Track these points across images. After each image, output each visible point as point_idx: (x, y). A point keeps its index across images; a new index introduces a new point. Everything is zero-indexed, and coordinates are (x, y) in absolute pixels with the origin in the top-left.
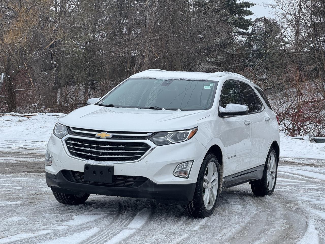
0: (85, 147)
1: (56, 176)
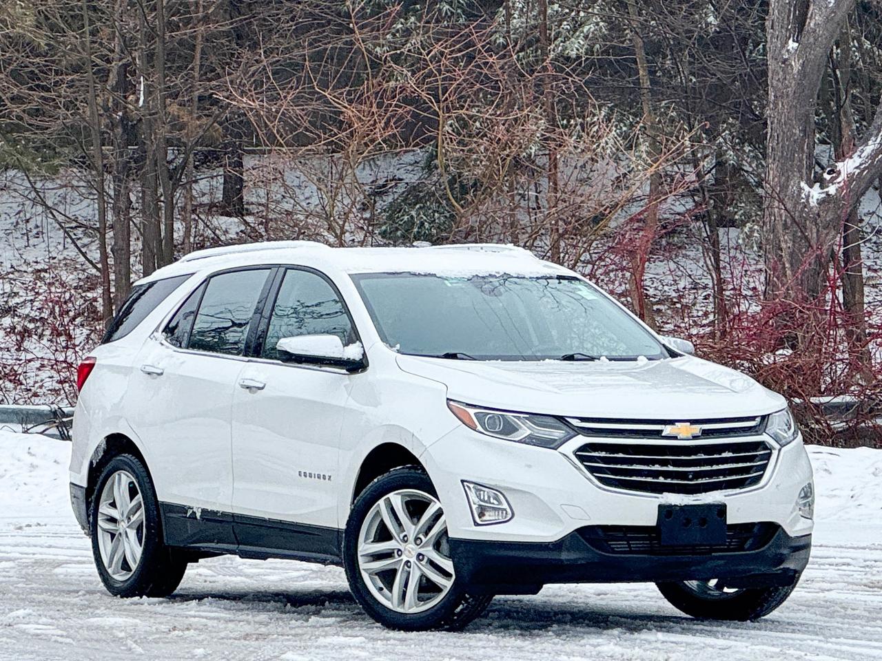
1: (558, 545)
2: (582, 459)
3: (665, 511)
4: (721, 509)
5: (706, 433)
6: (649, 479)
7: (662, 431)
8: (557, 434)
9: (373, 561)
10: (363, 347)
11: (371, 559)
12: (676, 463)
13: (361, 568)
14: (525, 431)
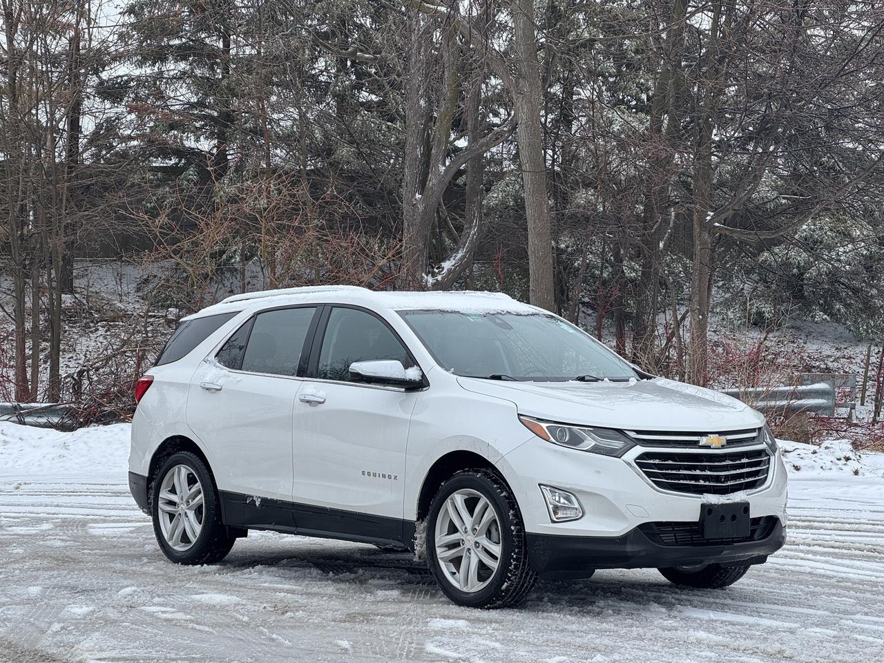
0: (686, 469)
1: (624, 539)
2: (641, 465)
3: (706, 509)
4: (745, 507)
5: (730, 443)
6: (693, 482)
7: (698, 442)
8: (617, 444)
9: (449, 550)
10: (421, 369)
11: (447, 549)
12: (711, 468)
13: (438, 557)
14: (590, 442)
